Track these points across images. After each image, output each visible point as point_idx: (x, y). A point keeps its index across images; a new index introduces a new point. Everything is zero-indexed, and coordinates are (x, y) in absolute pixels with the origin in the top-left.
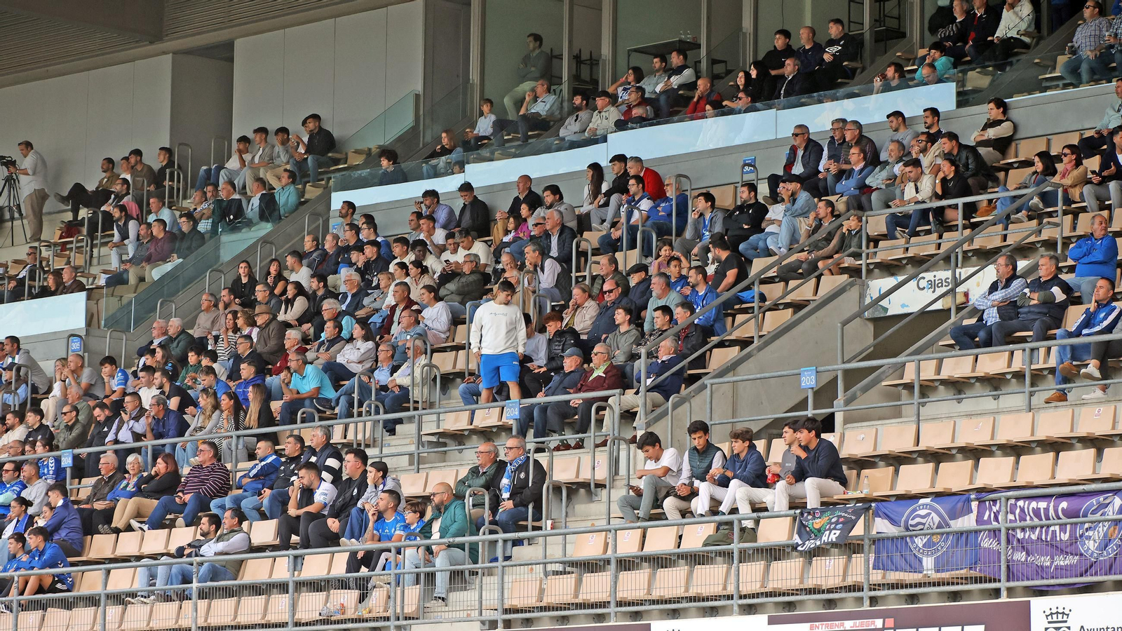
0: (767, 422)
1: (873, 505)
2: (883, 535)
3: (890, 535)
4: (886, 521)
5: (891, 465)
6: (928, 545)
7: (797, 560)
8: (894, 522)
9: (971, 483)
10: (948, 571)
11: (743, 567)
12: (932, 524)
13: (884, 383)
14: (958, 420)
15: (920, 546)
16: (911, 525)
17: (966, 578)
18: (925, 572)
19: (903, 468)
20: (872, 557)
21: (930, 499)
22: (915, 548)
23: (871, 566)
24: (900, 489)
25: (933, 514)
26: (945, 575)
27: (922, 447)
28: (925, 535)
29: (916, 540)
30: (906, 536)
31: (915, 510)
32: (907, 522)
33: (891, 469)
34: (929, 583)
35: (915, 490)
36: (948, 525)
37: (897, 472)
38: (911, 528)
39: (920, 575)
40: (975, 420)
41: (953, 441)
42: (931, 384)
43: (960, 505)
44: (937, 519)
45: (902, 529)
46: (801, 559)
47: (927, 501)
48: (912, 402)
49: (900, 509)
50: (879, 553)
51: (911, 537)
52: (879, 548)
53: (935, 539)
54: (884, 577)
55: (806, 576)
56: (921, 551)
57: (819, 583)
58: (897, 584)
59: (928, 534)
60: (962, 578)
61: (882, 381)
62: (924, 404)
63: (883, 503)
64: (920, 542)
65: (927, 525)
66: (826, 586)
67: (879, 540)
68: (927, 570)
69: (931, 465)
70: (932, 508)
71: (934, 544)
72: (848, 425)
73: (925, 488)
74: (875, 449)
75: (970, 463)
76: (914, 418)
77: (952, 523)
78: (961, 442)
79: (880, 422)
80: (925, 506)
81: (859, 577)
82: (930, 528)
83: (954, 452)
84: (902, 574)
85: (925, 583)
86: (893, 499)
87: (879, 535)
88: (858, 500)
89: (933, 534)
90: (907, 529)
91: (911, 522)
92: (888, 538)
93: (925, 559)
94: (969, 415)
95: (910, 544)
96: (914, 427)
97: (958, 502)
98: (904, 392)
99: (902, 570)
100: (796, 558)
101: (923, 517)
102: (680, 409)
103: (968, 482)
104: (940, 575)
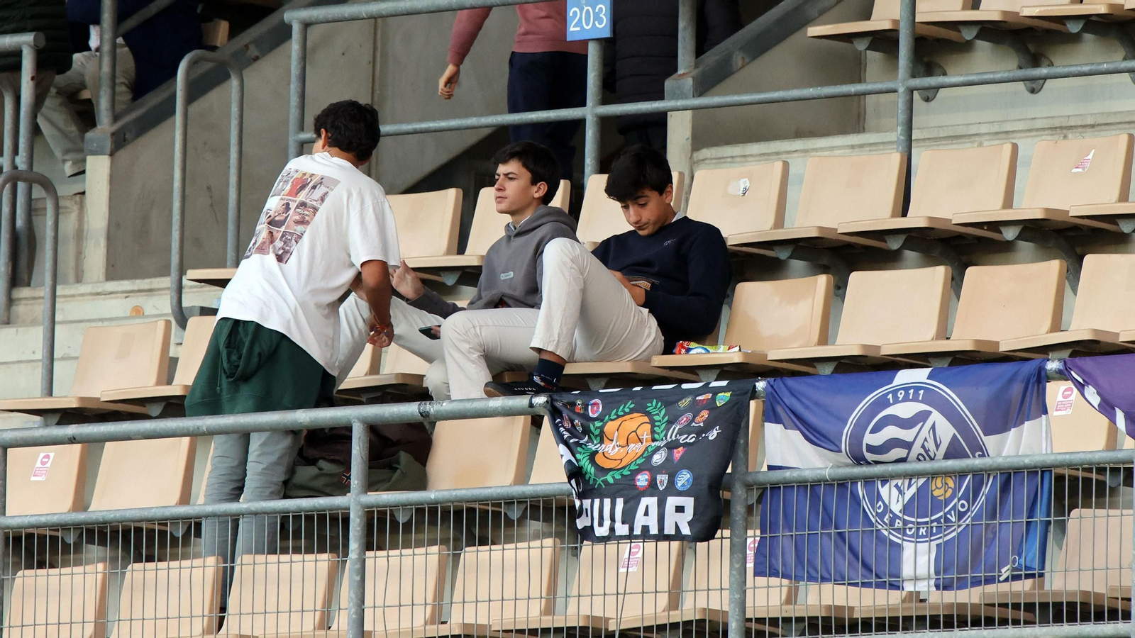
0: (471, 139)
1: (761, 385)
2: (788, 474)
3: (808, 474)
4: (796, 436)
5: (824, 269)
6: (921, 505)
7: (536, 543)
8: (816, 436)
9: (1056, 326)
10: (976, 582)
11: (378, 560)
12: (931, 445)
13: (814, 31)
14: (1024, 145)
15: (896, 508)
16: (871, 449)
17: (1030, 607)
18: (909, 587)
19: (857, 279)
20: (753, 538)
21: (927, 371)
22: (881, 516)
23: (750, 566)
24: (847, 343)
25: (936, 417)
26: (971, 596)
27: (916, 218)
28: (910, 476)
29: (884, 491)
30: (854, 480)
31: (883, 403)
32: (857, 437)
33: (822, 280)
34: (921, 619)
35: (890, 346)
36: (980, 450)
37: (840, 288)
38: (870, 457)
39: (895, 597)
40: (1074, 142)
41: (1008, 203)
42: (950, 34)
43: (1017, 389)
44: (946, 431)
45: (844, 458)
46: (549, 542)
47: (919, 375)
48: (890, 85)
49: (837, 402)
50: (774, 527)
51: (869, 481)
52: (774, 513)
53: (939, 490)
54: (791, 598)
55: (561, 592)
56: (898, 524)
57: (598, 612)
58: (826, 620)
59: (919, 474)
60: (1016, 606)
61: (809, 22)
62: (929, 95)
63: (791, 382)
64: (894, 497)
65: (916, 449)
66: (619, 622)
67: (775, 488)
68: (916, 579)
69: (939, 273)
70: (932, 398)
71: (937, 505)
72: (706, 153)
73: (922, 338)
74: (779, 222)
75: (1053, 268)
76: (897, 134)
77: (990, 442)
78: (1030, 207)
79: (798, 144)
80: (912, 392)
81: (715, 596)
82: (926, 455)
83: (1010, 234)
84: (840, 589)
85: (907, 619)
86: (827, 370)
87: (776, 476)
88: (724, 371)
89: (934, 475)
90: (859, 460)
91: (870, 439)
92: (802, 485)
93: (908, 549)
94: (1062, 130)
95: (866, 504)
96: (894, 160)
97: (1012, 380)
98: (874, 58)
99: (840, 579)
100: (536, 536)
101: (905, 424)
102: (213, 96)
103: (1047, 324)
104: (950, 597)
